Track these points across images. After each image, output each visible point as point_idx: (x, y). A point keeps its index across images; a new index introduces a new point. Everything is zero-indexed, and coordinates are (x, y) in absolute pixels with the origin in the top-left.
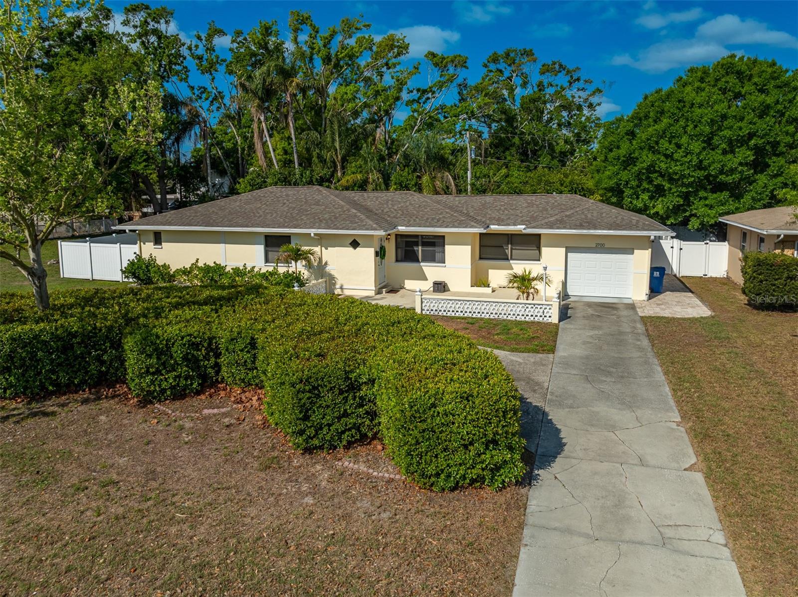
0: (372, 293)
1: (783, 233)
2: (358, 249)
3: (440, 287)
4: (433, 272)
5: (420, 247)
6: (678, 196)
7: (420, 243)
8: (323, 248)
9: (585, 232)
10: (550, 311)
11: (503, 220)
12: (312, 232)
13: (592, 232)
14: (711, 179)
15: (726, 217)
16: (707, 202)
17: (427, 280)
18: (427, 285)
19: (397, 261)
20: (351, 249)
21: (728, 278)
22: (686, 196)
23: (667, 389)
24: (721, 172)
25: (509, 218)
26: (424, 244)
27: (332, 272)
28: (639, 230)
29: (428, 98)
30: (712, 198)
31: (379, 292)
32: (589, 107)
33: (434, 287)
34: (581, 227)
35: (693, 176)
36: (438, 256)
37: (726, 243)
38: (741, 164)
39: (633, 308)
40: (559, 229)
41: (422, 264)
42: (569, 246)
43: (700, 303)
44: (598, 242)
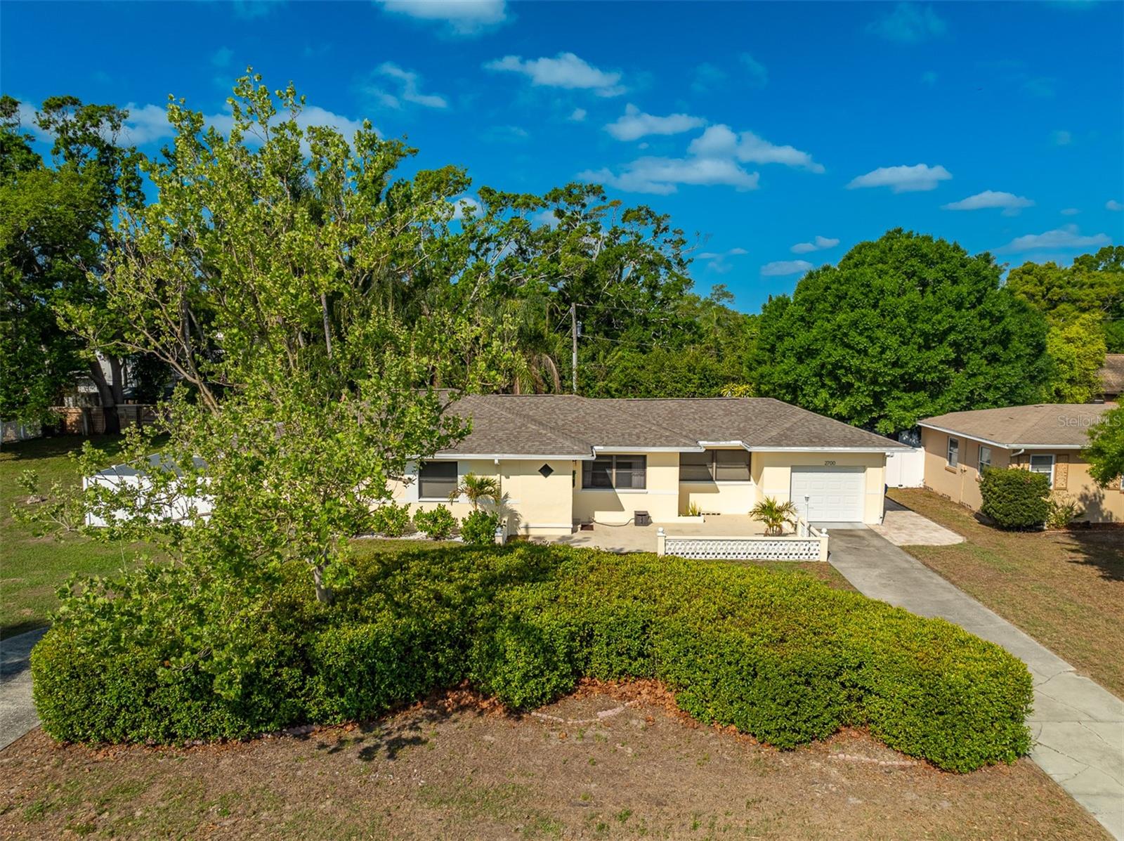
0: (568, 532)
1: (1023, 447)
2: (550, 477)
3: (642, 519)
4: (631, 500)
5: (614, 470)
6: (868, 395)
7: (614, 465)
8: (503, 477)
9: (818, 449)
10: (817, 548)
11: (707, 434)
12: (496, 457)
13: (827, 449)
14: (906, 377)
15: (925, 420)
16: (901, 403)
17: (623, 510)
18: (627, 516)
19: (584, 487)
20: (542, 477)
21: (926, 488)
22: (876, 397)
23: (1025, 636)
24: (919, 370)
25: (713, 431)
26: (619, 466)
27: (514, 508)
28: (875, 446)
29: (488, 250)
30: (907, 399)
31: (574, 531)
32: (678, 264)
33: (636, 519)
34: (810, 443)
35: (889, 375)
36: (635, 479)
37: (923, 449)
38: (942, 362)
39: (877, 535)
40: (788, 445)
41: (617, 490)
42: (796, 465)
43: (933, 524)
44: (830, 463)
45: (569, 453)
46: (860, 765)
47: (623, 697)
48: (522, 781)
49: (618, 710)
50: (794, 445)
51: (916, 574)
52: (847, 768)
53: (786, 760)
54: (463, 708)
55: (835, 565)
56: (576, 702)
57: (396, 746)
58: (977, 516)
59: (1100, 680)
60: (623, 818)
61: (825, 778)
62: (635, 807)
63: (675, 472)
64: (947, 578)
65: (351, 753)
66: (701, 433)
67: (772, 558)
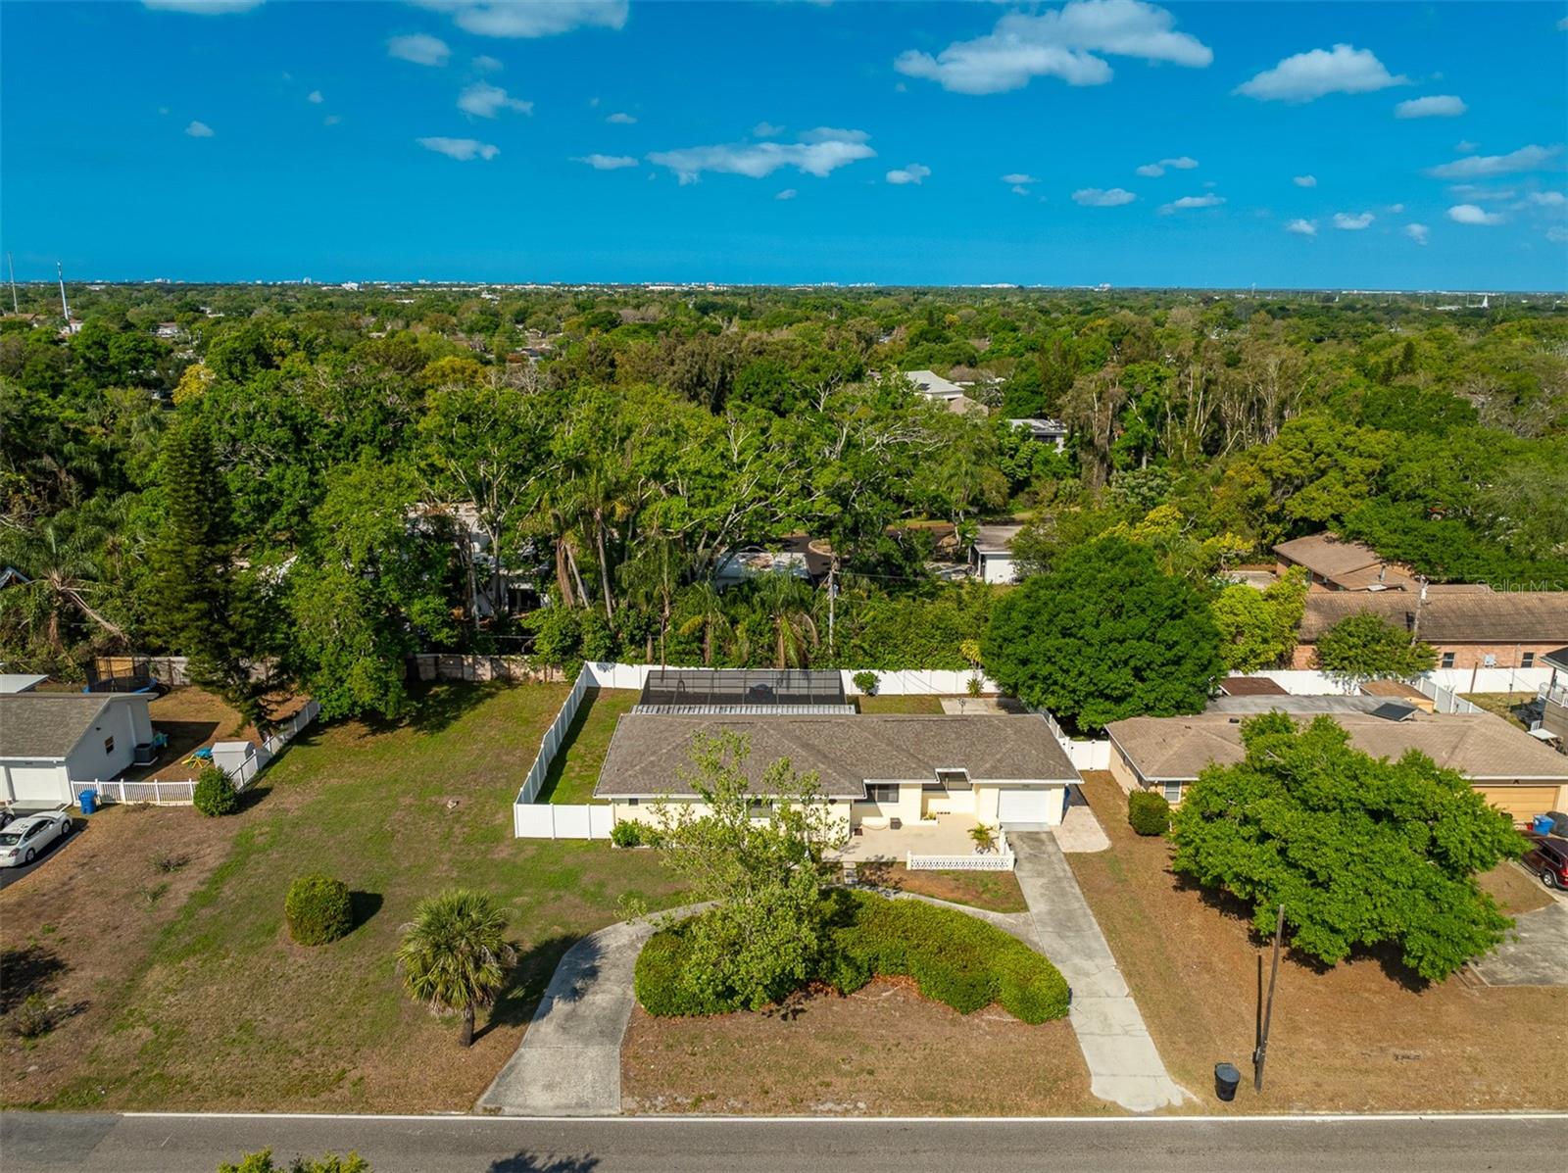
2: (835, 804)
3: (896, 824)
4: (887, 810)
5: (878, 793)
7: (878, 790)
9: (1017, 781)
10: (1008, 858)
11: (942, 760)
13: (1023, 782)
17: (882, 817)
18: (885, 821)
20: (830, 805)
23: (1103, 939)
25: (946, 757)
26: (881, 790)
28: (1057, 778)
33: (891, 823)
34: (1013, 775)
36: (891, 795)
37: (1108, 745)
39: (1055, 841)
40: (996, 778)
41: (879, 804)
42: (1002, 788)
43: (1097, 825)
44: (1026, 787)
45: (849, 794)
46: (995, 1021)
47: (893, 985)
48: (855, 1030)
49: (891, 992)
50: (1001, 778)
51: (1064, 883)
52: (989, 1022)
53: (964, 1019)
54: (817, 991)
55: (1016, 874)
56: (871, 988)
57: (795, 1012)
59: (1123, 973)
60: (897, 1045)
61: (979, 1027)
62: (902, 1041)
63: (920, 790)
64: (1082, 887)
65: (777, 1017)
66: (939, 759)
67: (979, 868)
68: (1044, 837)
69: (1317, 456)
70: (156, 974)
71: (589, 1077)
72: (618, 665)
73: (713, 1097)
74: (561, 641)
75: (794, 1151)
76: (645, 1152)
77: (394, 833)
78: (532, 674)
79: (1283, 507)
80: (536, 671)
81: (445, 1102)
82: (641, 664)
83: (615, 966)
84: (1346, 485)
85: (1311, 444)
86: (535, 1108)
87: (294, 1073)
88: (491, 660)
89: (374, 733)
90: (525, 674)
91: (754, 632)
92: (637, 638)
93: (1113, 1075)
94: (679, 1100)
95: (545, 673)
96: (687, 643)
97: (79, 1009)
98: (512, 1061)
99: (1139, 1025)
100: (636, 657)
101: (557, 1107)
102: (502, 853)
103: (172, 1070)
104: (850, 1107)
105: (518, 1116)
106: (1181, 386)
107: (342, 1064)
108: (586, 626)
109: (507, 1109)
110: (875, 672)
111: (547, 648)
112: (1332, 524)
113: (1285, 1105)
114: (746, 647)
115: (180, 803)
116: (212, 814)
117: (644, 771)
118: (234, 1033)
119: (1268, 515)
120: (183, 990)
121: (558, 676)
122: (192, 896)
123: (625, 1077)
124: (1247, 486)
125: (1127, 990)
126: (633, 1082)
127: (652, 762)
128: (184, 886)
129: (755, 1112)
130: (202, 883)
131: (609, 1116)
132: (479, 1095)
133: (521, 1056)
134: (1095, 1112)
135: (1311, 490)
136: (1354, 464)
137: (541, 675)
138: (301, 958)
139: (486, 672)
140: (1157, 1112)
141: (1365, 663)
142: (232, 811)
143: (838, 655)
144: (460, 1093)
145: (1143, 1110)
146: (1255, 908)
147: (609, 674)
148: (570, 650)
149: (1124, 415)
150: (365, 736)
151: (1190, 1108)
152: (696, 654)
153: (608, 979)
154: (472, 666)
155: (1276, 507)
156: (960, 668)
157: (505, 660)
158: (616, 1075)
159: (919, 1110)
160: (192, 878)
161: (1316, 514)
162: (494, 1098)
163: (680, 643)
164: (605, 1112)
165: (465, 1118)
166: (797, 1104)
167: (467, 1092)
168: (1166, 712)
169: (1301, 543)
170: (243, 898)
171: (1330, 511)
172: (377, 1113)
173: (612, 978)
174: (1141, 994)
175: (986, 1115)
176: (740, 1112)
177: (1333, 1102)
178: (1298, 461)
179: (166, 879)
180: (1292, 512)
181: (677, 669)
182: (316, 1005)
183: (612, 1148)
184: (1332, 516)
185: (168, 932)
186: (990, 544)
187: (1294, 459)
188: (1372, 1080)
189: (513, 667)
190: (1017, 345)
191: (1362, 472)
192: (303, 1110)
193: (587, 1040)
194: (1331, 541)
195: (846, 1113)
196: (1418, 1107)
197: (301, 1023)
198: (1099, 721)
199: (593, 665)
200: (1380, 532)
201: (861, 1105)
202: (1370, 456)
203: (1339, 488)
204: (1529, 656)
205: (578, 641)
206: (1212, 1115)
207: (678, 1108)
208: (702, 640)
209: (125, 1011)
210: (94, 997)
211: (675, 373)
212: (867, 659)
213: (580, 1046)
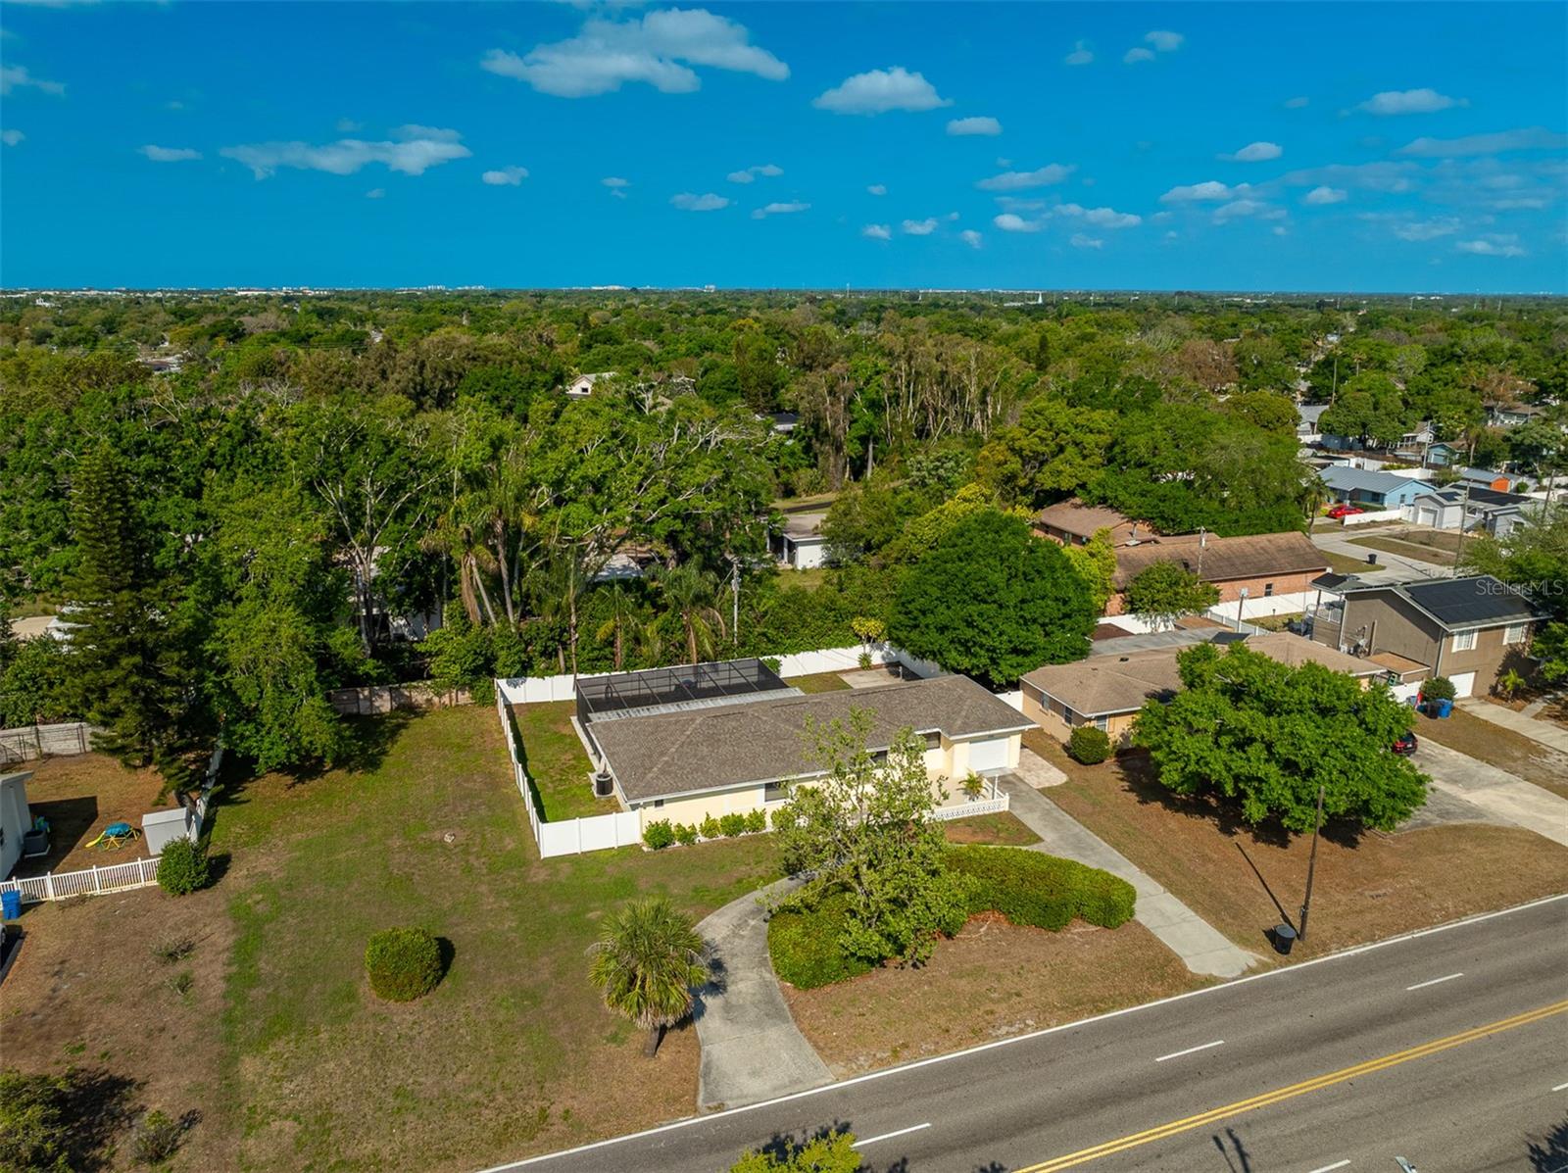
1: (1094, 715)
9: (988, 733)
13: (992, 732)
15: (1023, 675)
23: (1116, 852)
25: (919, 721)
28: (1018, 725)
34: (982, 728)
37: (1021, 692)
39: (1021, 780)
40: (971, 733)
42: (972, 741)
43: (1045, 762)
44: (991, 737)
46: (1083, 932)
47: (984, 920)
48: (979, 964)
49: (985, 927)
50: (974, 732)
51: (1055, 814)
52: (1080, 935)
53: (1058, 936)
55: (1014, 813)
56: (968, 927)
57: (921, 960)
58: (1066, 748)
59: (1150, 875)
61: (1074, 940)
62: (1023, 964)
64: (1071, 815)
65: (909, 967)
66: (913, 723)
67: (981, 813)
68: (1011, 778)
69: (1057, 434)
70: (249, 1068)
71: (784, 1055)
72: (529, 679)
73: (905, 1046)
74: (474, 661)
75: (1004, 1072)
76: (883, 1106)
77: (409, 877)
78: (436, 699)
79: (1032, 480)
80: (440, 695)
81: (667, 1112)
82: (552, 675)
83: (734, 956)
84: (1085, 457)
85: (1051, 424)
86: (755, 1096)
87: (491, 1125)
88: (390, 690)
89: (301, 780)
90: (429, 701)
91: (667, 631)
92: (550, 649)
93: (1197, 954)
94: (878, 1056)
95: (450, 697)
96: (600, 649)
97: (190, 1120)
98: (703, 1059)
99: (1190, 913)
100: (547, 668)
101: (775, 1089)
102: (541, 876)
103: (351, 1153)
104: (1022, 1026)
105: (744, 1106)
106: (894, 378)
107: (538, 1104)
108: (498, 643)
109: (729, 1103)
110: (777, 657)
111: (456, 669)
112: (1079, 491)
113: (1326, 951)
114: (658, 646)
115: (126, 888)
116: (183, 893)
117: (663, 772)
118: (392, 1102)
119: (1020, 488)
120: (295, 1074)
121: (465, 698)
122: (228, 979)
123: (816, 1046)
124: (999, 465)
125: (1162, 889)
126: (828, 1050)
127: (666, 762)
128: (211, 971)
129: (950, 1050)
130: (229, 965)
131: (826, 1085)
132: (695, 1096)
133: (709, 1054)
134: (1203, 985)
135: (1057, 463)
136: (1090, 439)
137: (446, 699)
138: (406, 1015)
139: (384, 704)
140: (1244, 974)
141: (1169, 604)
142: (206, 886)
143: (743, 644)
144: (676, 1100)
145: (1234, 975)
146: (1244, 801)
147: (520, 690)
148: (483, 669)
149: (852, 406)
150: (293, 785)
151: (1266, 967)
152: (607, 659)
153: (737, 968)
154: (369, 699)
155: (1026, 481)
156: (851, 645)
157: (406, 688)
158: (809, 1048)
159: (1077, 1016)
160: (211, 961)
161: (1066, 484)
162: (710, 1097)
163: (594, 649)
164: (822, 1082)
165: (696, 1121)
166: (978, 1034)
167: (683, 1096)
168: (1066, 660)
169: (1052, 510)
170: (289, 970)
171: (1075, 481)
172: (607, 1139)
173: (740, 966)
174: (1171, 887)
175: (1128, 1007)
176: (936, 1053)
177: (1355, 938)
178: (1042, 439)
179: (181, 967)
180: (1042, 485)
181: (589, 676)
182: (463, 1055)
183: (852, 1110)
184: (1078, 485)
185: (229, 1020)
186: (794, 532)
187: (1040, 438)
188: (1368, 917)
189: (414, 694)
190: (691, 345)
191: (1097, 445)
192: (530, 1155)
193: (758, 1023)
194: (1078, 507)
195: (1021, 1032)
196: (1407, 929)
197: (460, 1077)
198: (1015, 674)
199: (502, 683)
200: (1123, 496)
201: (1029, 1022)
202: (1099, 432)
203: (1079, 460)
204: (1269, 586)
205: (491, 660)
206: (1282, 967)
207: (883, 1063)
208: (612, 644)
209: (245, 1111)
210: (196, 1104)
211: (398, 382)
212: (770, 646)
213: (756, 1031)
